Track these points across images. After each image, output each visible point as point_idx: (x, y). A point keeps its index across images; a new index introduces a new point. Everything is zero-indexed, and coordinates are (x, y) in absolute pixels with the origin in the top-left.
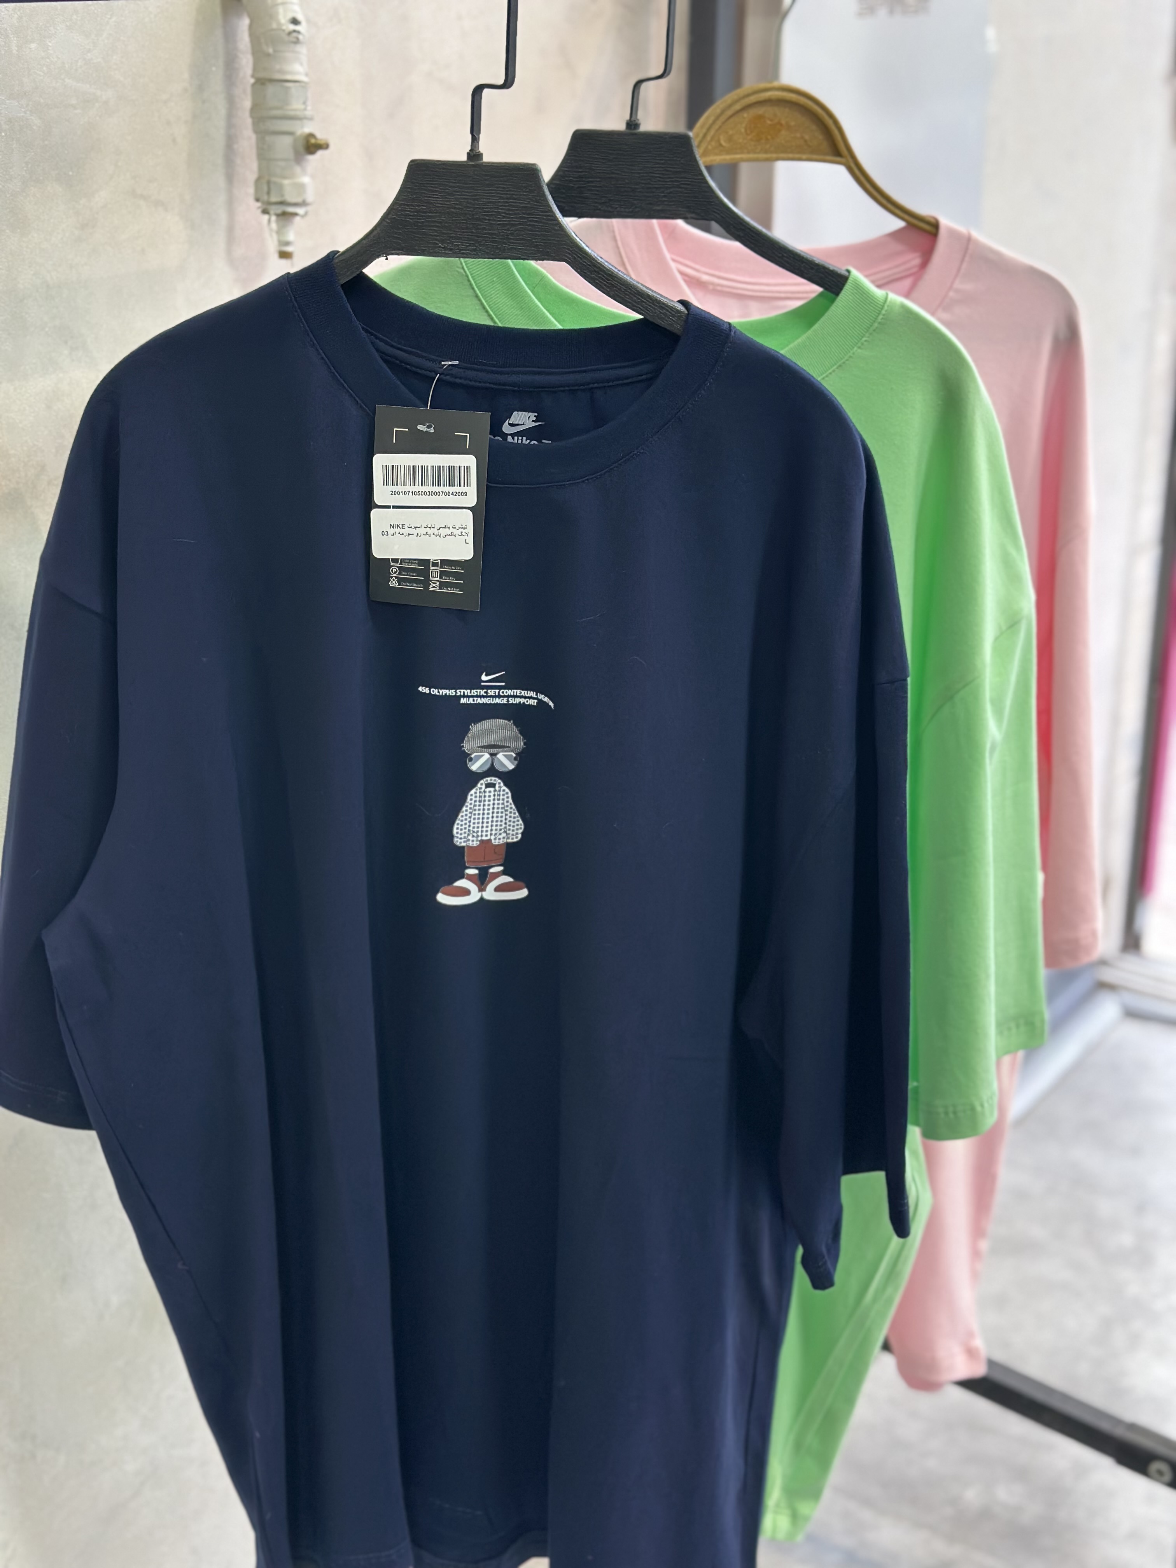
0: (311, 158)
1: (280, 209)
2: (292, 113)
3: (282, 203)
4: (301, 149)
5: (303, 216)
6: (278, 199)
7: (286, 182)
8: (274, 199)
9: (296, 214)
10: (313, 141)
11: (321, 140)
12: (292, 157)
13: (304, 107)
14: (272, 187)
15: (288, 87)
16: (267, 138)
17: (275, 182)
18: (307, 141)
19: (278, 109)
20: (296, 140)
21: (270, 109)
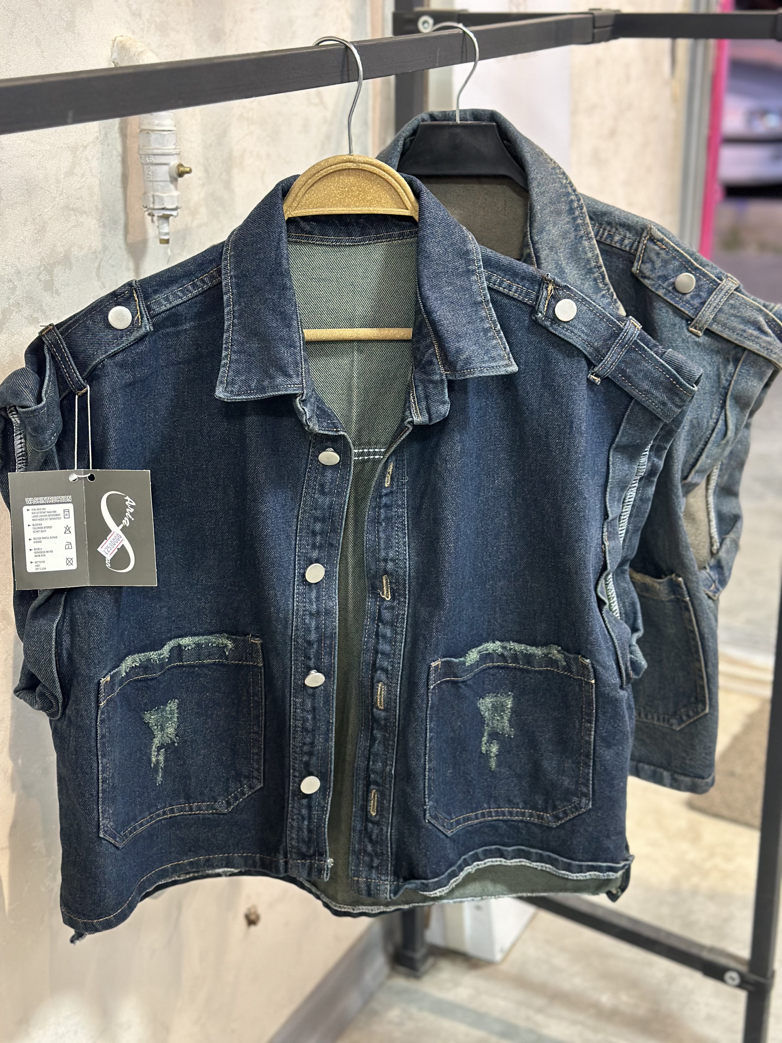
0: (180, 179)
1: (161, 213)
2: (168, 151)
3: (163, 209)
4: (175, 176)
6: (161, 207)
7: (164, 195)
8: (157, 206)
9: (172, 215)
10: (182, 169)
11: (187, 167)
12: (168, 179)
13: (174, 147)
14: (156, 198)
15: (164, 135)
16: (151, 168)
17: (158, 196)
18: (178, 169)
19: (159, 149)
20: (170, 168)
21: (153, 149)
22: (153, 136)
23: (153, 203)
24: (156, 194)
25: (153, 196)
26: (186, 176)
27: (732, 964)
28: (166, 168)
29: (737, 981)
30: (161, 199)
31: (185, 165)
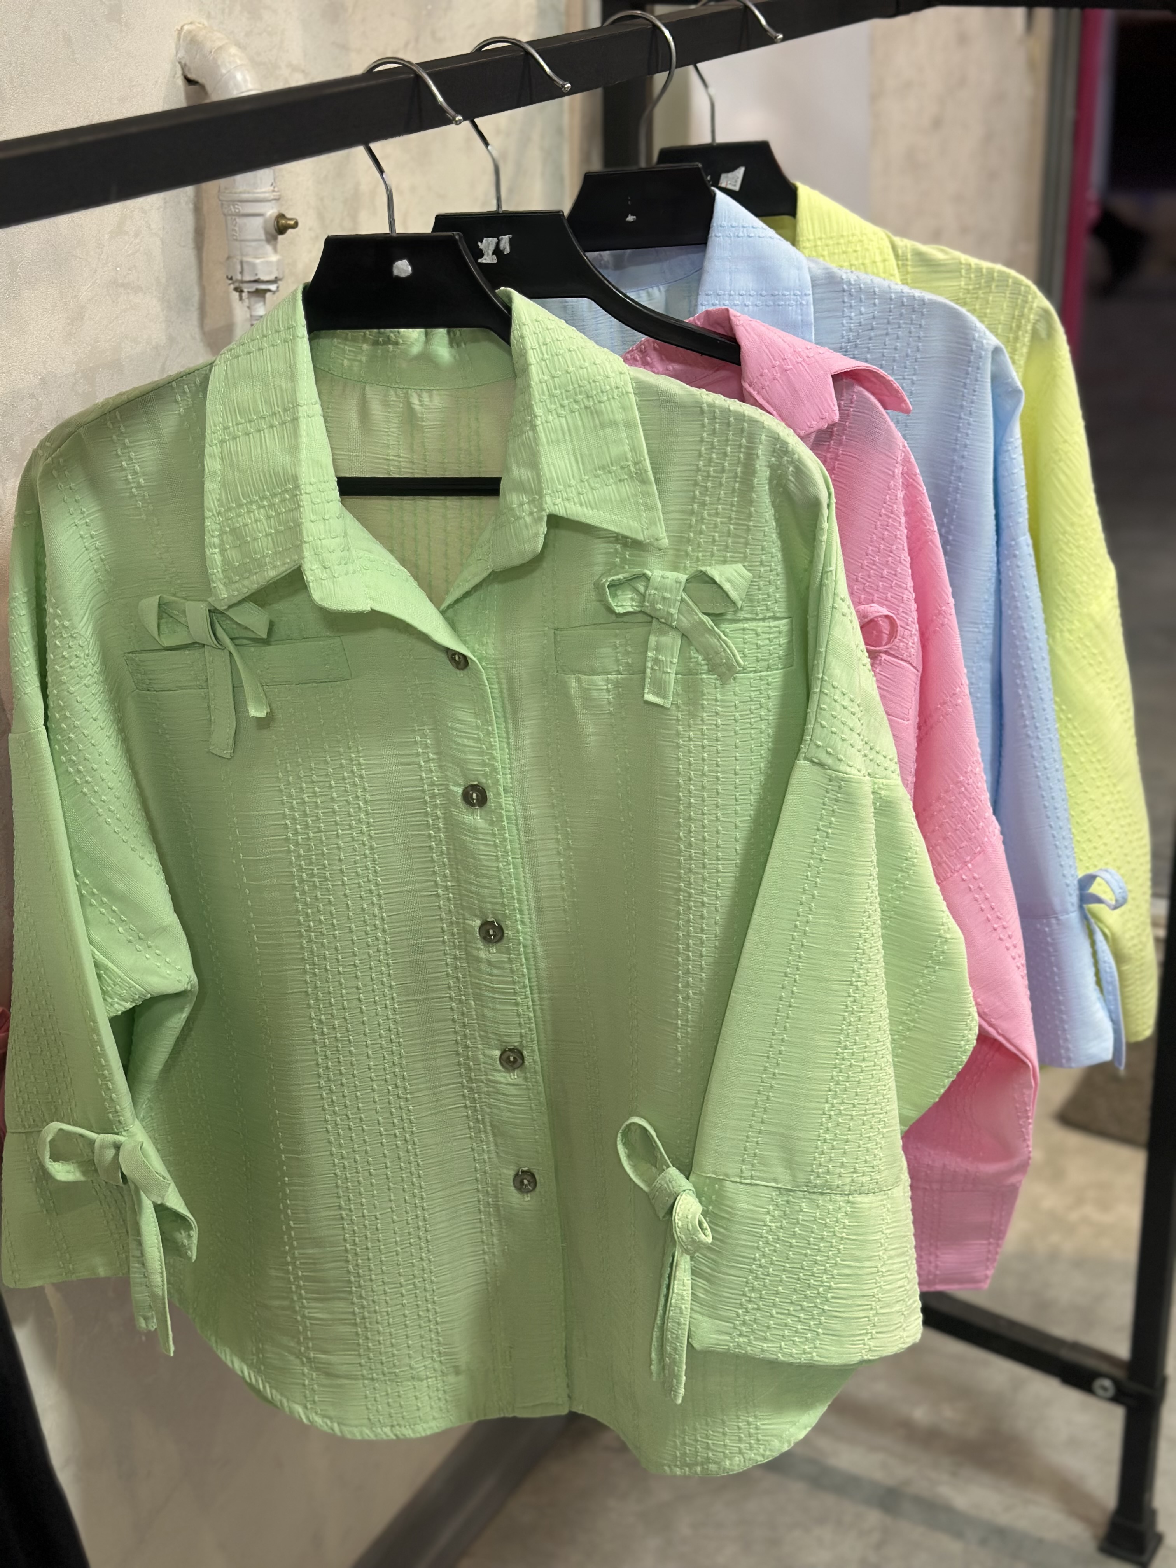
0: (280, 237)
1: (254, 287)
2: (262, 196)
3: (257, 281)
4: (274, 232)
5: (274, 292)
6: (253, 279)
7: (258, 261)
8: (247, 278)
9: (269, 290)
10: (283, 222)
11: (291, 219)
12: (263, 237)
13: (272, 188)
14: (245, 266)
16: (238, 220)
17: (248, 262)
18: (278, 222)
19: (249, 193)
20: (266, 221)
21: (241, 193)
23: (242, 273)
25: (242, 263)
26: (290, 232)
27: (1104, 1367)
28: (259, 221)
29: (1111, 1392)
30: (253, 266)
31: (288, 216)
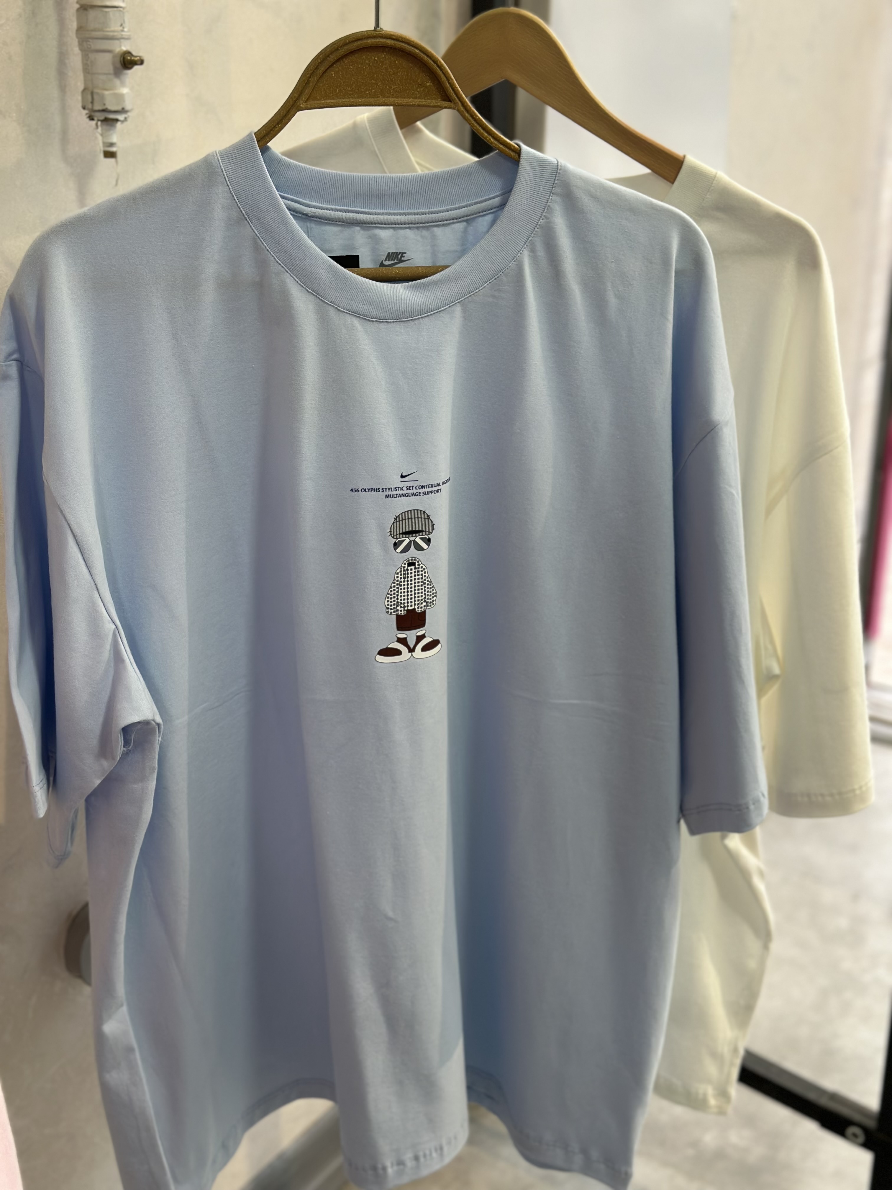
0: (127, 72)
1: (102, 116)
2: (111, 34)
4: (119, 65)
6: (100, 108)
7: (107, 93)
8: (97, 107)
9: (117, 120)
10: (129, 58)
11: (136, 57)
12: (112, 71)
13: (121, 28)
14: (95, 97)
15: (106, 12)
16: (90, 55)
17: (98, 93)
18: (124, 58)
19: (99, 30)
20: (114, 57)
21: (92, 31)
22: (92, 14)
23: (92, 102)
24: (96, 90)
25: (92, 94)
26: (136, 68)
27: (857, 1117)
28: (108, 57)
29: (862, 1138)
30: (102, 97)
31: (134, 53)
